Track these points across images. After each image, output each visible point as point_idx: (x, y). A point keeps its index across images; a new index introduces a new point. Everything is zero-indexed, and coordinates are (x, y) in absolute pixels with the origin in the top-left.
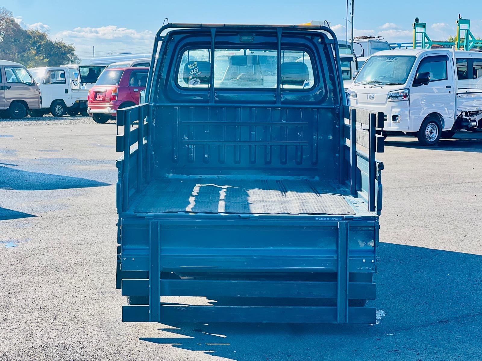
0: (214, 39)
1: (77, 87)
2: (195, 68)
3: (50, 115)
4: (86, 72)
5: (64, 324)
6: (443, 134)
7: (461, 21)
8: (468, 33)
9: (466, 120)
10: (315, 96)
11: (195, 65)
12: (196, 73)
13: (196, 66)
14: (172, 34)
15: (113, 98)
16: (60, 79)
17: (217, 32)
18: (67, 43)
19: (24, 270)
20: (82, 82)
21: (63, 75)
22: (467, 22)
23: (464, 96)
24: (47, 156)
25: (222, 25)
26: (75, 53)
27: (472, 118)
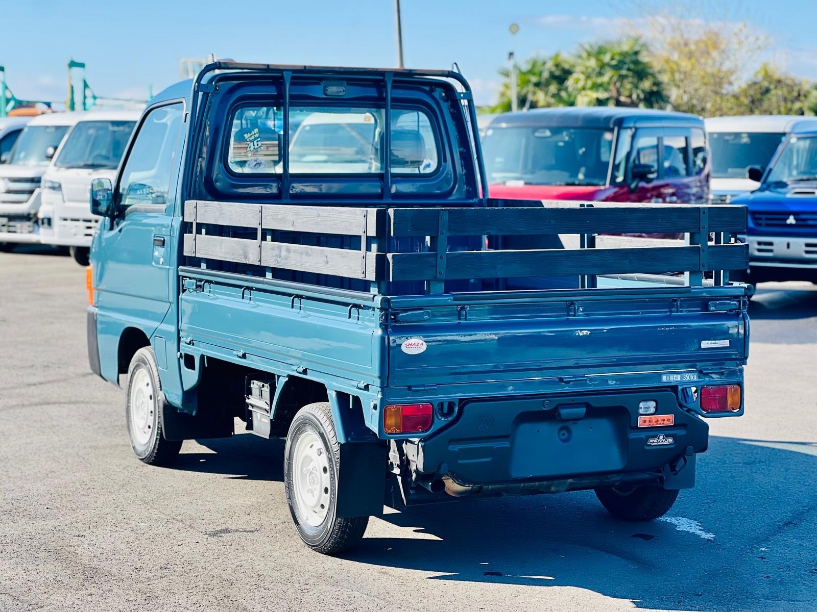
0: (288, 90)
2: (256, 139)
11: (255, 134)
12: (257, 148)
13: (257, 135)
17: (293, 78)
25: (301, 66)
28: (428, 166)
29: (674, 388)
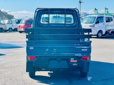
0: (49, 12)
1: (15, 25)
3: (9, 31)
4: (17, 21)
5: (13, 81)
6: (103, 35)
7: (106, 9)
8: (108, 12)
9: (108, 32)
10: (74, 25)
11: (45, 18)
12: (45, 20)
14: (39, 10)
15: (24, 27)
16: (11, 23)
17: (50, 10)
18: (12, 15)
19: (3, 68)
20: (16, 23)
21: (12, 22)
22: (107, 9)
23: (107, 26)
24: (8, 41)
26: (14, 17)
27: (110, 31)
28: (72, 22)
29: (77, 56)
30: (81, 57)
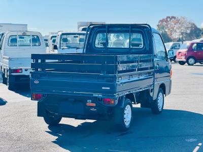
17: (108, 27)
28: (141, 46)
29: (96, 97)
30: (102, 99)
